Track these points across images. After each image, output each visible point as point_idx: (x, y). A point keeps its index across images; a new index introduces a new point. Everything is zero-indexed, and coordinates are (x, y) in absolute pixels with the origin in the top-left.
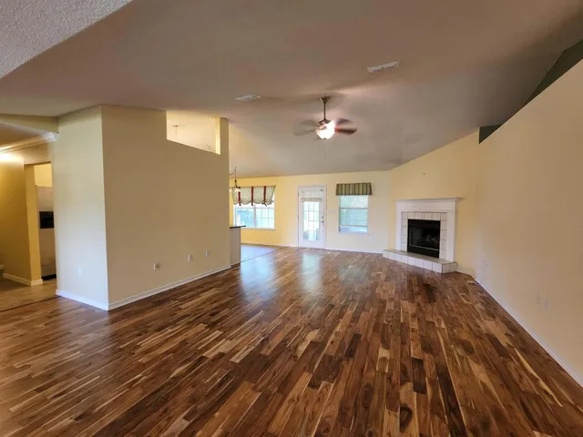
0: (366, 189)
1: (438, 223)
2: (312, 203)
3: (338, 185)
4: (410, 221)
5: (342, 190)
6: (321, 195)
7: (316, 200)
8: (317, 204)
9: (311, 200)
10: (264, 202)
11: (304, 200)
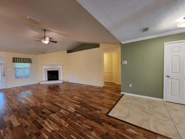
0: (29, 61)
1: (58, 71)
3: (14, 58)
4: (48, 71)
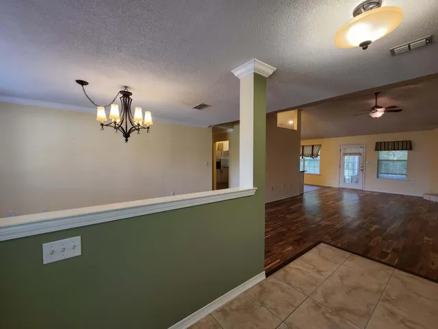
0: (407, 146)
2: (351, 157)
3: (377, 143)
5: (380, 147)
6: (361, 150)
7: (356, 154)
8: (357, 157)
9: (351, 154)
10: (312, 155)
11: (346, 154)
